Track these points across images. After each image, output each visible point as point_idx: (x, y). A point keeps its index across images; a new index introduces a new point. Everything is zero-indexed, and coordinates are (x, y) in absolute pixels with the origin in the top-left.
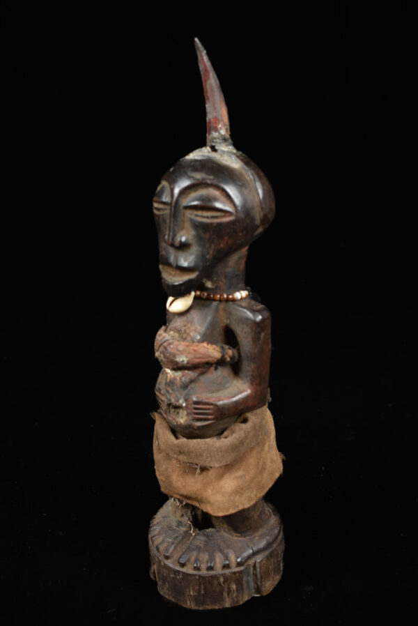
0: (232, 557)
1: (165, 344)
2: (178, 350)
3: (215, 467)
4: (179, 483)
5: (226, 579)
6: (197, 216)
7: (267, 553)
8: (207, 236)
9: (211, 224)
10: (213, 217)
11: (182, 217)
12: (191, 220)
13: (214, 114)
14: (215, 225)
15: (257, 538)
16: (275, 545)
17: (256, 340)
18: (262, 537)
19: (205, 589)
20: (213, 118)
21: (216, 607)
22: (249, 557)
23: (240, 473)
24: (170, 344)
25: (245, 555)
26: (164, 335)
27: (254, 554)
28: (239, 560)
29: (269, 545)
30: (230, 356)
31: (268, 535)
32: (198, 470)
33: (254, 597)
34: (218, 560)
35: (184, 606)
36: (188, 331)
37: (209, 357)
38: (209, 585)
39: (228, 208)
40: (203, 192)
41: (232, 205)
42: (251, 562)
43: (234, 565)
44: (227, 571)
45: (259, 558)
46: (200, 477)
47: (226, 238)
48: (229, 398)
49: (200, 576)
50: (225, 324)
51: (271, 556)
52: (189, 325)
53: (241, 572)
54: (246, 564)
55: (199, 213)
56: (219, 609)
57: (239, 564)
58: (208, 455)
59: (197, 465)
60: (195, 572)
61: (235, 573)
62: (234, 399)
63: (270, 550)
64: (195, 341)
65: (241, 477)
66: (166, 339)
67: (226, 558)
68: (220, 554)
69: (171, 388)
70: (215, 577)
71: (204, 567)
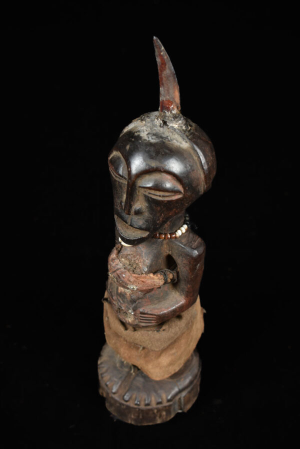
0: (164, 396)
1: (118, 272)
2: (130, 281)
3: (155, 351)
4: (126, 355)
5: (159, 410)
6: (149, 193)
7: (189, 389)
8: (159, 209)
9: (162, 201)
10: (163, 196)
11: (137, 193)
12: (145, 196)
13: (168, 97)
14: (166, 202)
15: (182, 379)
16: (195, 382)
17: (193, 269)
18: (186, 378)
19: (143, 416)
20: (166, 100)
21: (151, 424)
22: (177, 394)
23: (174, 351)
24: (122, 273)
25: (174, 393)
26: (117, 261)
27: (180, 391)
28: (169, 397)
29: (191, 382)
30: (171, 279)
31: (191, 376)
32: (141, 348)
33: (178, 413)
34: (153, 399)
35: (126, 421)
36: (137, 262)
38: (146, 414)
40: (156, 177)
41: (181, 187)
42: (177, 398)
43: (165, 401)
44: (160, 406)
46: (142, 352)
48: (169, 309)
49: (139, 409)
50: (167, 254)
51: (192, 389)
52: (138, 257)
53: (170, 406)
54: (174, 401)
55: (153, 192)
56: (152, 425)
57: (169, 401)
58: (150, 343)
59: (141, 346)
60: (136, 407)
61: (165, 407)
62: (173, 309)
63: (191, 386)
64: (144, 272)
65: (174, 354)
66: (119, 267)
67: (160, 397)
68: (154, 394)
69: (122, 299)
70: (152, 410)
71: (143, 403)
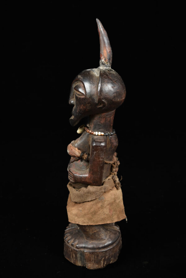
7: (91, 251)
10: (79, 95)
11: (73, 93)
13: (101, 52)
14: (79, 98)
15: (90, 243)
18: (92, 244)
22: (82, 248)
25: (81, 245)
27: (85, 248)
28: (77, 246)
30: (85, 157)
31: (96, 244)
37: (75, 154)
39: (83, 92)
40: (78, 83)
41: (85, 91)
42: (82, 250)
43: (75, 246)
45: (86, 251)
47: (82, 105)
48: (79, 174)
51: (92, 253)
54: (79, 249)
57: (77, 247)
62: (81, 176)
63: (93, 251)
64: (75, 146)
67: (74, 242)
